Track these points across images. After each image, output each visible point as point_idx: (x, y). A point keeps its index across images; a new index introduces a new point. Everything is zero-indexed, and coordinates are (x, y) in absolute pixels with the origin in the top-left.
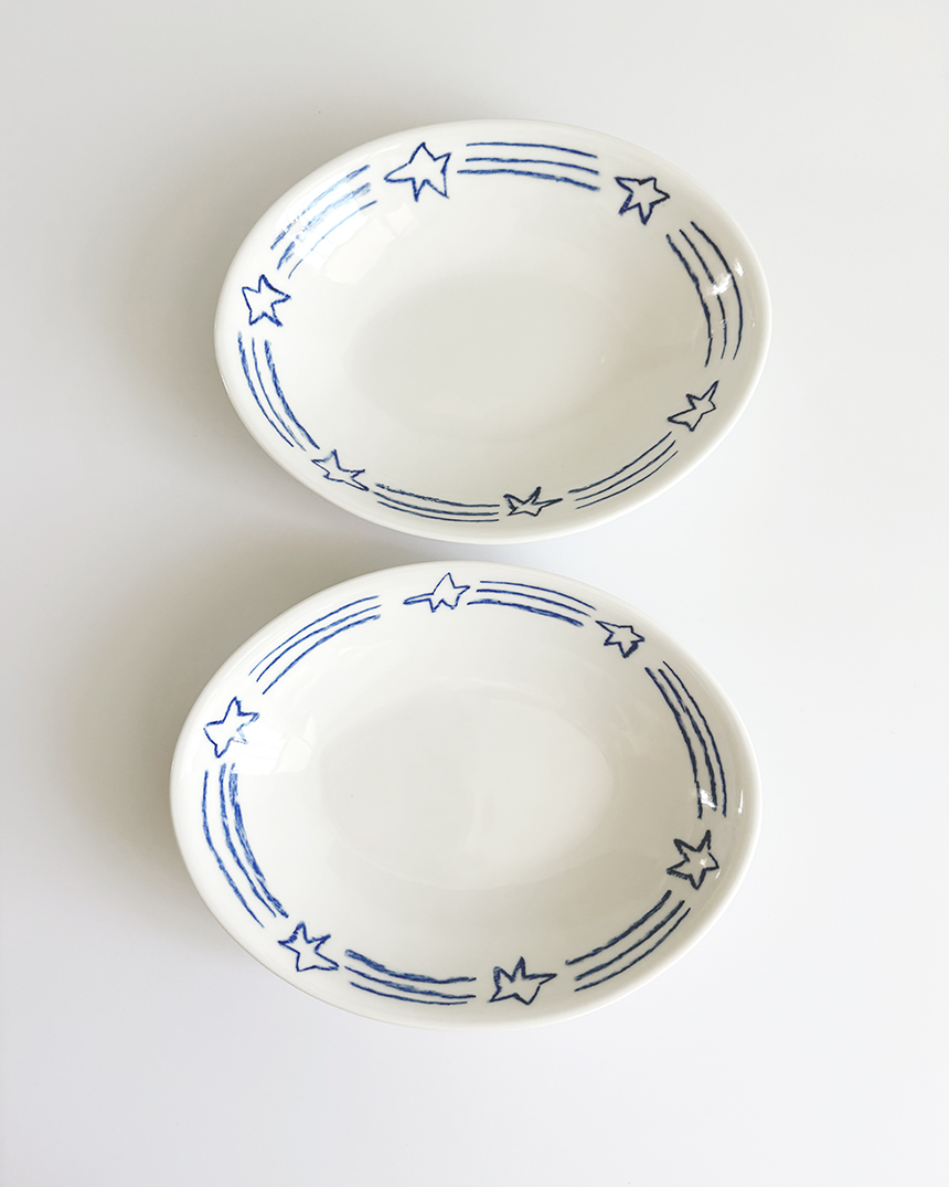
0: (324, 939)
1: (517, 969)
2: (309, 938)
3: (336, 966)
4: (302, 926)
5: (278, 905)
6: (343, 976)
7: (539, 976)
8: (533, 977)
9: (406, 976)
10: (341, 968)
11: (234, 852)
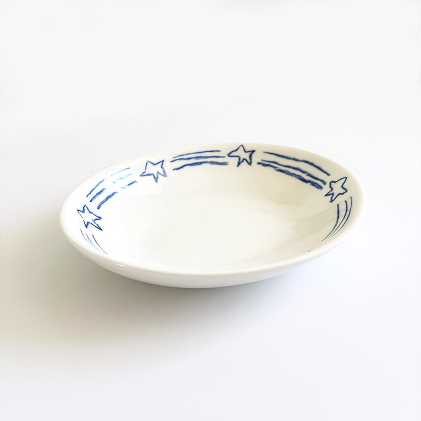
0: (239, 164)
1: (157, 177)
2: (245, 161)
3: (229, 155)
4: (250, 163)
5: (264, 165)
6: (224, 153)
7: (147, 175)
8: (149, 175)
9: (201, 163)
10: (226, 155)
11: (294, 168)
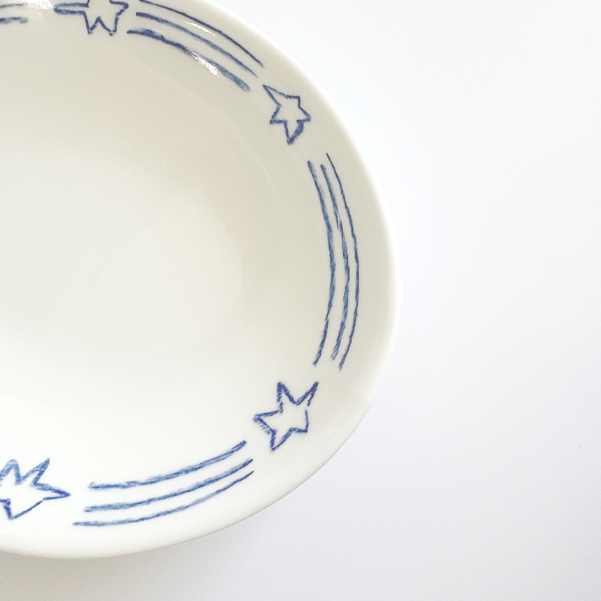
7: (50, 489)
8: (44, 487)
